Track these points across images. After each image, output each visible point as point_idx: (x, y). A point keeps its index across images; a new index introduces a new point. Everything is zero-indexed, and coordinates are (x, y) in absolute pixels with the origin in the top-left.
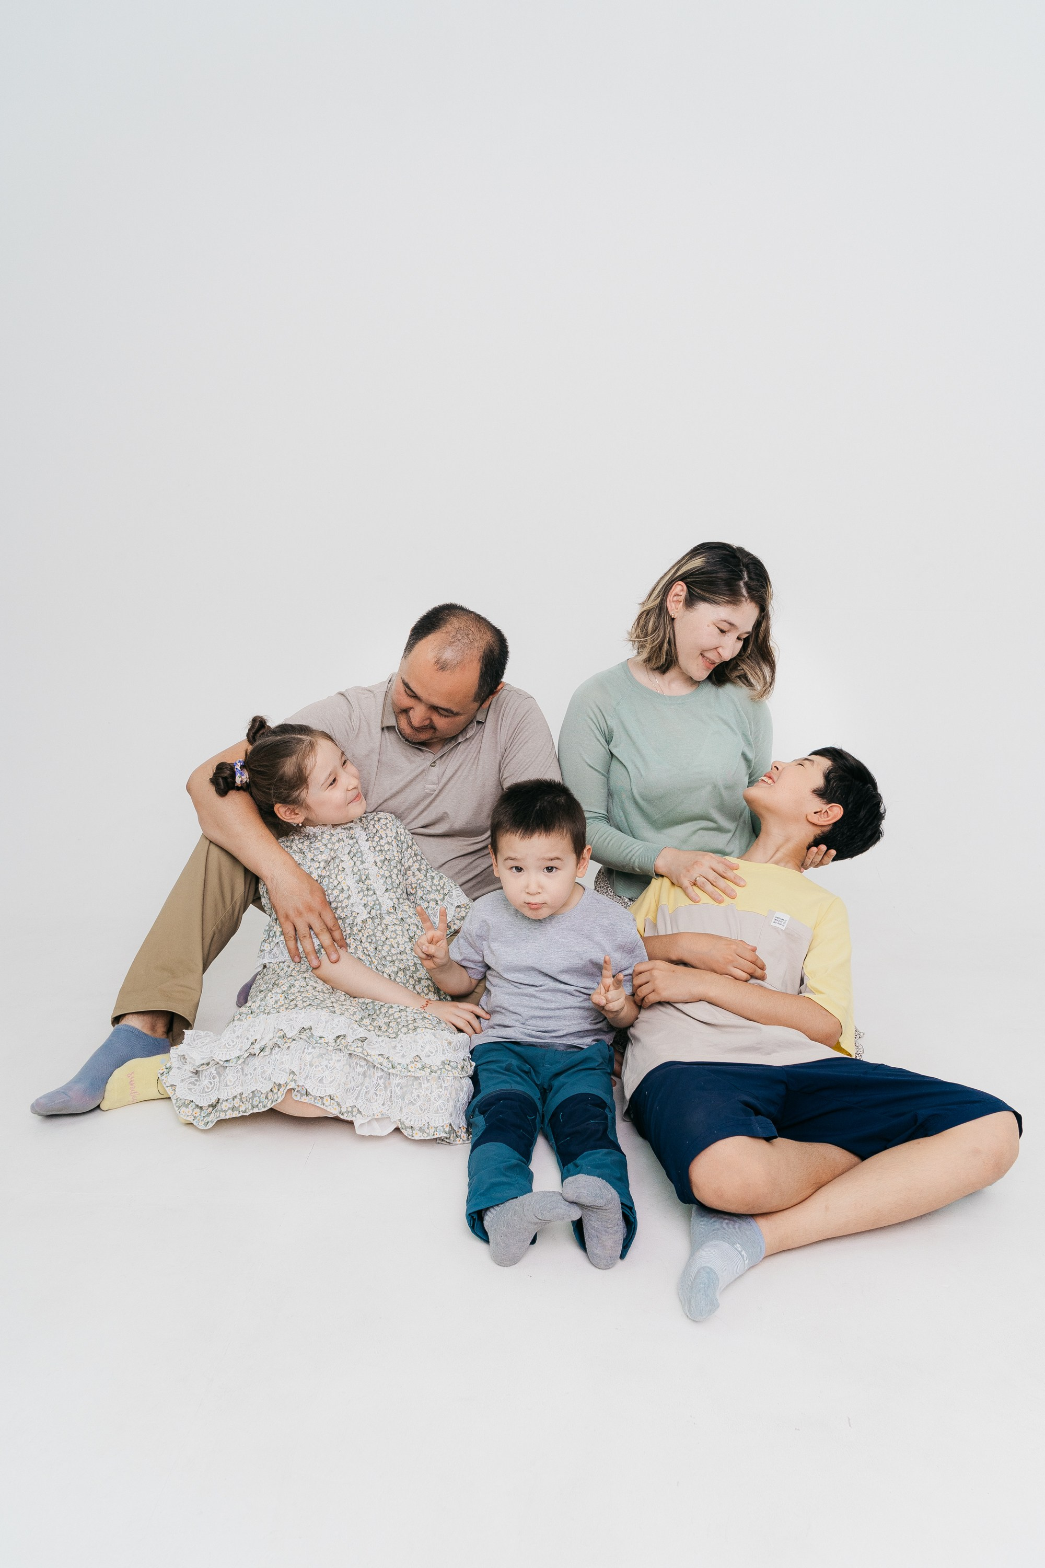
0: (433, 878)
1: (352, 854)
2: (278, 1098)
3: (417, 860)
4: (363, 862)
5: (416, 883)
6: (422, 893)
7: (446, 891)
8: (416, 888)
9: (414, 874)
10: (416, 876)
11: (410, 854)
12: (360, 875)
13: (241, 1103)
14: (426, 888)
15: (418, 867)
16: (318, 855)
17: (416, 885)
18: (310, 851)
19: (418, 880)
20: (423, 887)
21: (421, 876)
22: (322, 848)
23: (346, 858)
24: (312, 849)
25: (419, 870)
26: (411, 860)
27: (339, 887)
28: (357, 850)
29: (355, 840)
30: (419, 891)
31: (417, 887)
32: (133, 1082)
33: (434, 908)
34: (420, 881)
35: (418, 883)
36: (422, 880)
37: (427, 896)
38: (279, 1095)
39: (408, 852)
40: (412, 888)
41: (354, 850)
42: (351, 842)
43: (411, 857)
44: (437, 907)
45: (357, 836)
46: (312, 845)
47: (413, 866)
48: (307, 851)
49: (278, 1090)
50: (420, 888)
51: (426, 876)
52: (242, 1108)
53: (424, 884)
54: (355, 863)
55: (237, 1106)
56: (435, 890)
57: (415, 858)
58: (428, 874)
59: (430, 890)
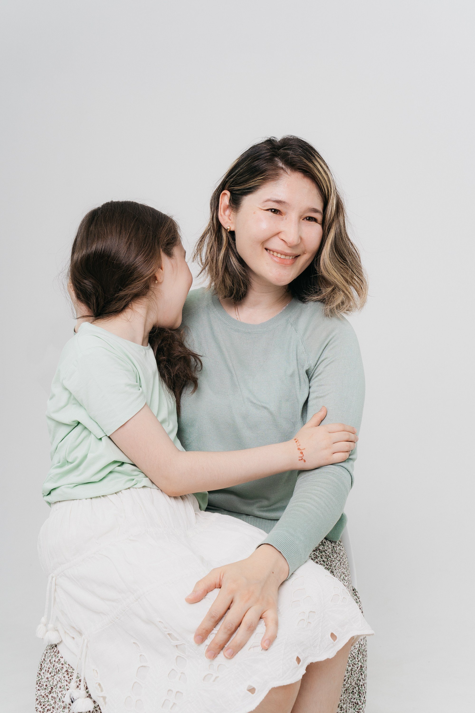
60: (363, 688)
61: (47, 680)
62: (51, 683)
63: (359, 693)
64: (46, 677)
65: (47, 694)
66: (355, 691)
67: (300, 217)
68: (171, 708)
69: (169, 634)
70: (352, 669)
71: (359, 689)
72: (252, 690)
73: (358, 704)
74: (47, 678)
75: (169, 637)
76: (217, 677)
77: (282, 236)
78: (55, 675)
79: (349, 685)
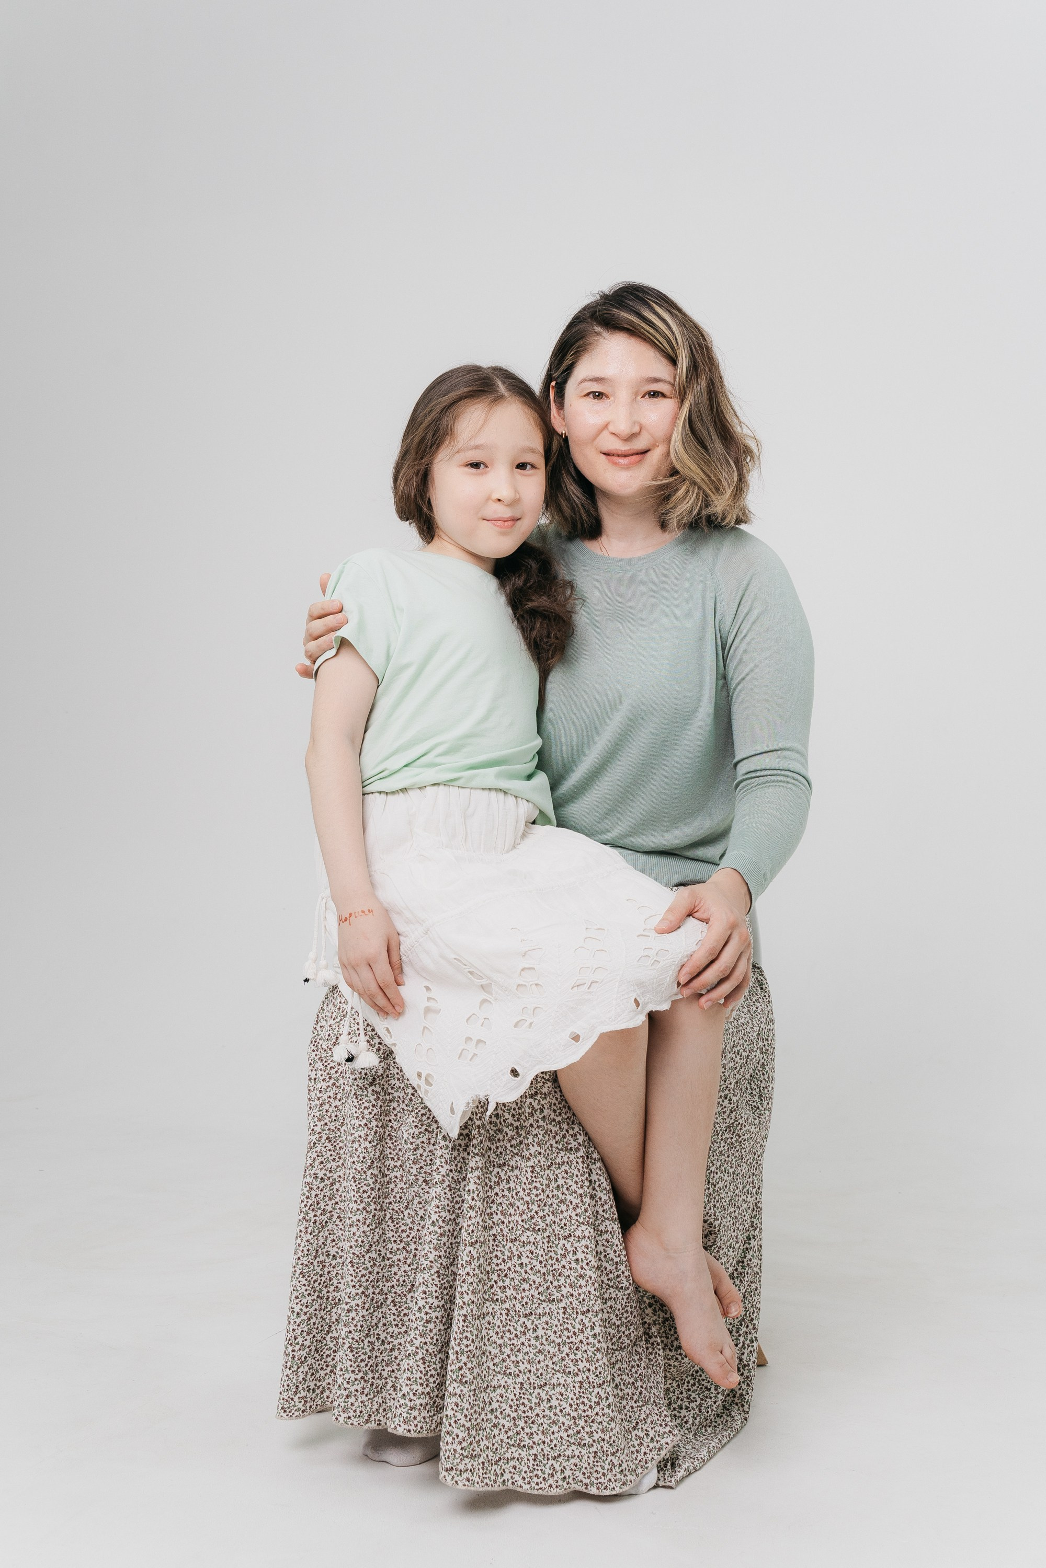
60: (766, 1092)
61: (329, 1028)
62: (335, 1031)
63: (761, 1096)
64: (329, 1024)
65: (330, 1047)
66: (754, 1092)
67: (636, 394)
68: (471, 1060)
69: (469, 972)
70: (748, 1056)
71: (760, 1091)
72: (576, 1038)
73: (758, 1108)
74: (330, 1026)
75: (470, 976)
76: (531, 1024)
77: (611, 428)
78: (341, 1020)
79: (740, 1077)
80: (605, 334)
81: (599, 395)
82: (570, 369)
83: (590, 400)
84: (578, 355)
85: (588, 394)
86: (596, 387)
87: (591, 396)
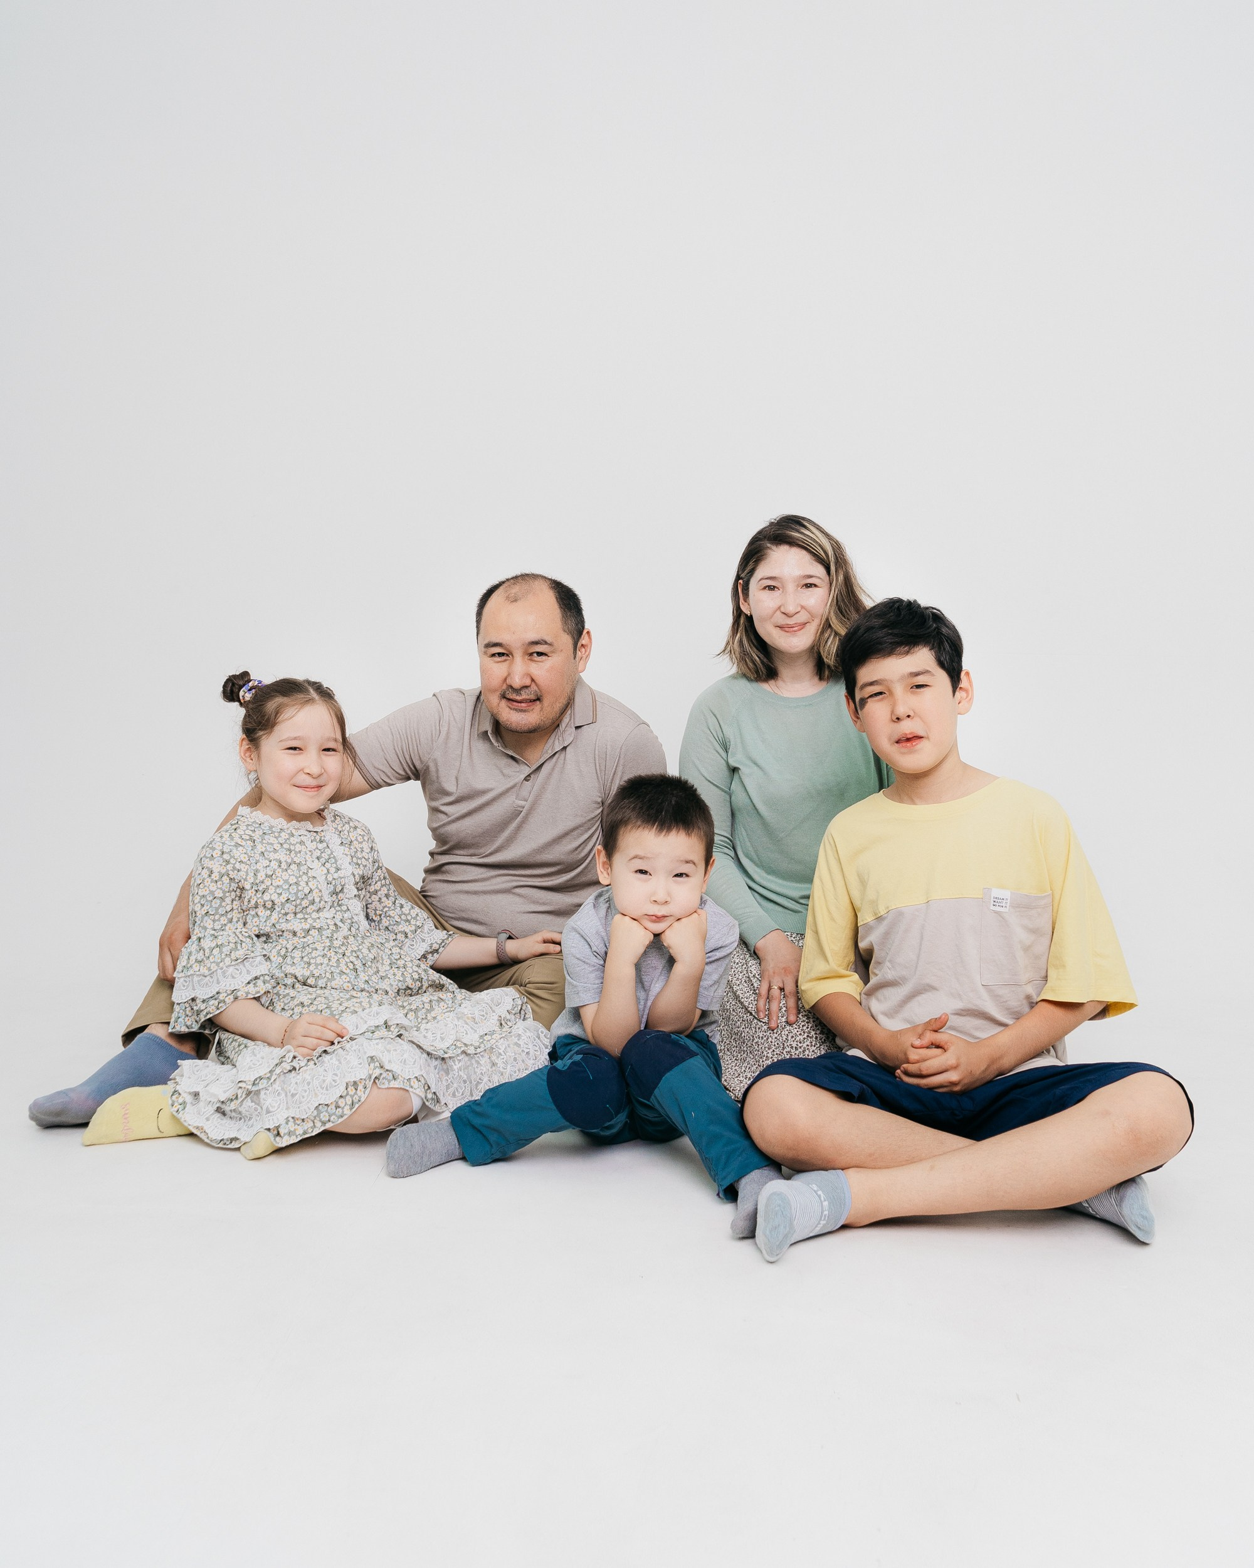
0: (402, 906)
1: (323, 860)
2: (360, 1097)
3: (386, 884)
4: (338, 869)
5: (382, 911)
6: (388, 922)
7: (419, 924)
8: (380, 915)
9: (380, 900)
10: (382, 903)
11: (379, 876)
12: (335, 886)
13: (296, 1126)
14: (394, 918)
15: (386, 892)
16: (270, 852)
17: (381, 913)
18: (262, 843)
19: (384, 907)
20: (389, 916)
21: (389, 904)
22: (277, 846)
23: (316, 865)
24: (264, 841)
25: (387, 896)
26: (379, 883)
27: (310, 898)
28: (329, 855)
29: (325, 845)
30: (384, 920)
31: (382, 916)
32: (128, 1116)
33: (402, 942)
34: (386, 909)
35: (384, 910)
36: (389, 908)
37: (395, 927)
38: (359, 1094)
39: (378, 874)
40: (375, 914)
41: (325, 856)
42: (321, 846)
43: (380, 880)
44: (407, 940)
45: (327, 839)
46: (266, 837)
47: (380, 890)
48: (258, 840)
49: (356, 1089)
50: (386, 917)
51: (394, 903)
52: (300, 1131)
53: (391, 913)
54: (328, 870)
55: (292, 1129)
56: (404, 920)
57: (383, 881)
58: (397, 902)
59: (399, 920)
80: (774, 548)
81: (771, 588)
82: (752, 572)
83: (767, 591)
84: (758, 562)
85: (765, 588)
86: (770, 583)
87: (767, 588)
